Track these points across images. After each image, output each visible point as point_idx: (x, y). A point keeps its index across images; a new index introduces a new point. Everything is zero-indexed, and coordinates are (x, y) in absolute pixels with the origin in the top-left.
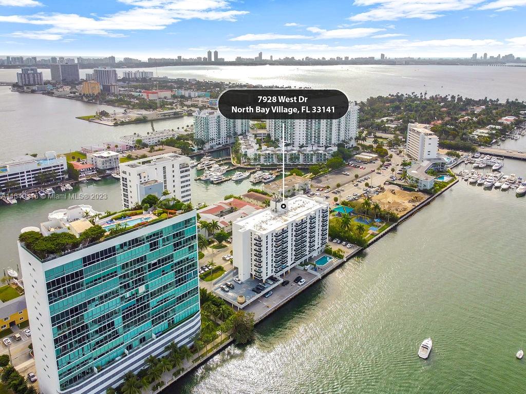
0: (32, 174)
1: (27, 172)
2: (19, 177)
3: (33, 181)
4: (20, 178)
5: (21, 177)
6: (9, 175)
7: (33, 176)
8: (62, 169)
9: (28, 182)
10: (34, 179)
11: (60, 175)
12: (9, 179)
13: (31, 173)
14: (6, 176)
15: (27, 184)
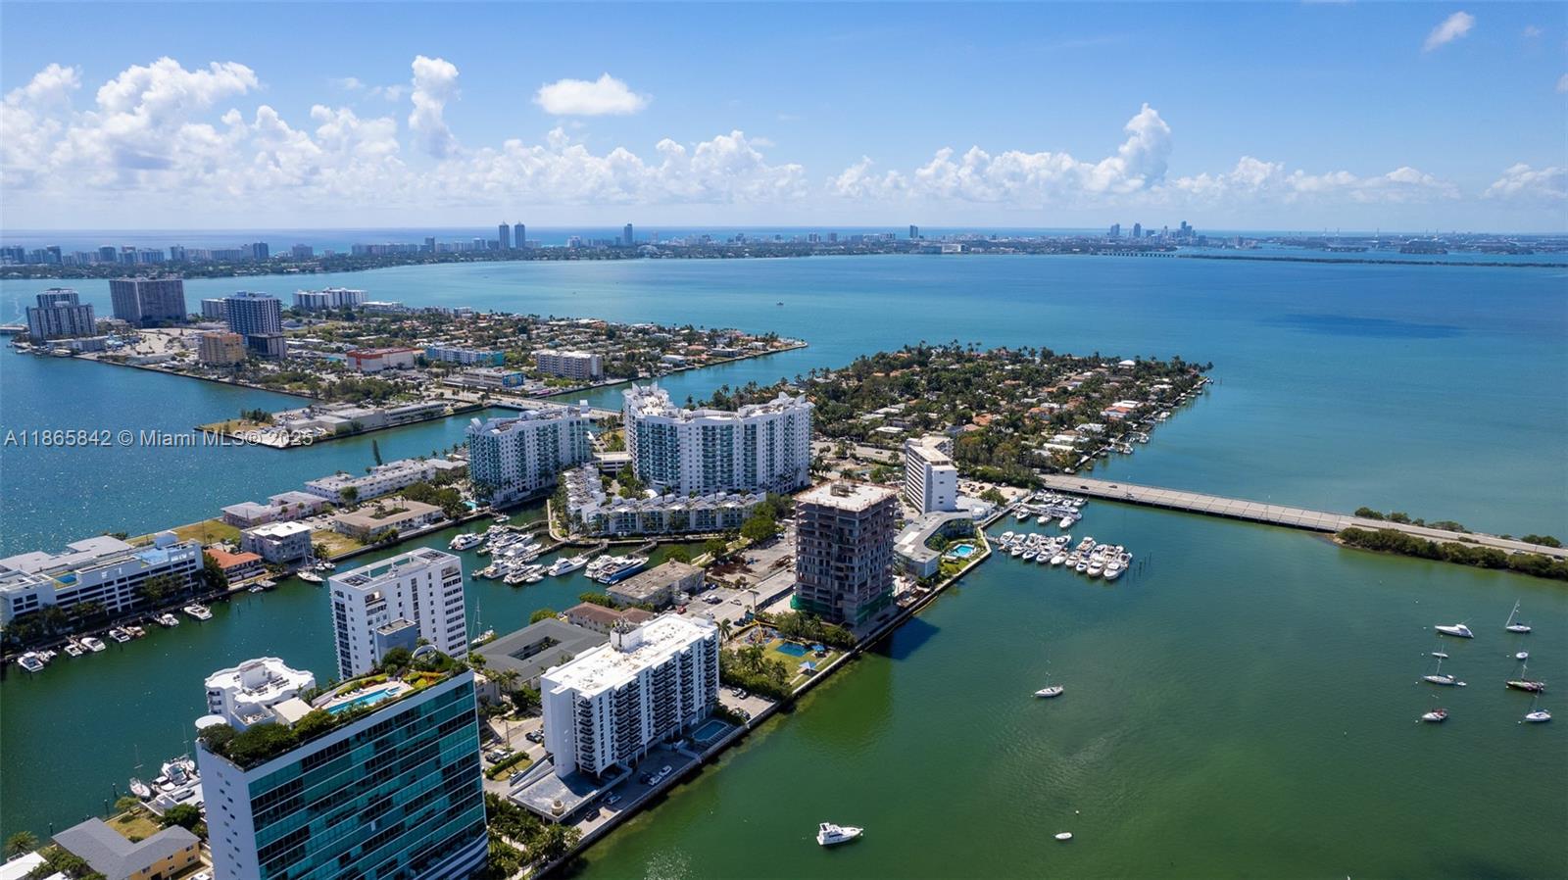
0: (131, 585)
1: (119, 581)
2: (102, 593)
3: (133, 598)
4: (105, 595)
5: (108, 591)
6: (82, 591)
7: (132, 588)
8: (192, 568)
9: (122, 601)
10: (133, 594)
11: (188, 582)
12: (83, 598)
13: (128, 582)
14: (75, 593)
15: (119, 606)
